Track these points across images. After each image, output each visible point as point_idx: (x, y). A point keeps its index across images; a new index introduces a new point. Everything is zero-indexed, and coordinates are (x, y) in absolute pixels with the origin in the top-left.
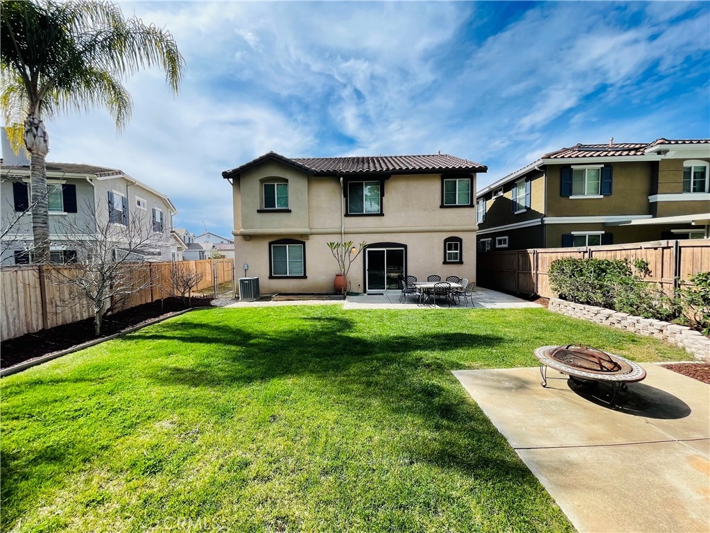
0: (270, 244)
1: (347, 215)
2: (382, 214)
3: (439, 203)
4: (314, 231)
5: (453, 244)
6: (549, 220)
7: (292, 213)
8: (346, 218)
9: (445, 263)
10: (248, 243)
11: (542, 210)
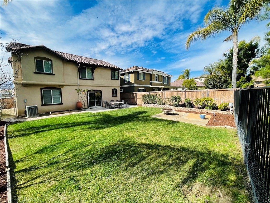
0: (41, 89)
2: (93, 80)
3: (111, 78)
4: (66, 84)
5: (114, 90)
6: (135, 85)
7: (55, 76)
8: (80, 80)
9: (113, 96)
11: (133, 83)
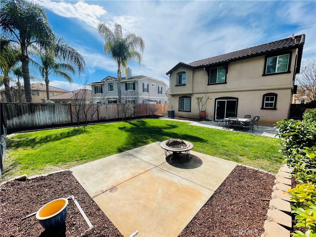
0: (179, 98)
1: (209, 84)
2: (226, 83)
3: (261, 74)
4: (194, 92)
5: (270, 97)
7: (186, 86)
8: (208, 86)
9: (262, 108)
10: (173, 98)
